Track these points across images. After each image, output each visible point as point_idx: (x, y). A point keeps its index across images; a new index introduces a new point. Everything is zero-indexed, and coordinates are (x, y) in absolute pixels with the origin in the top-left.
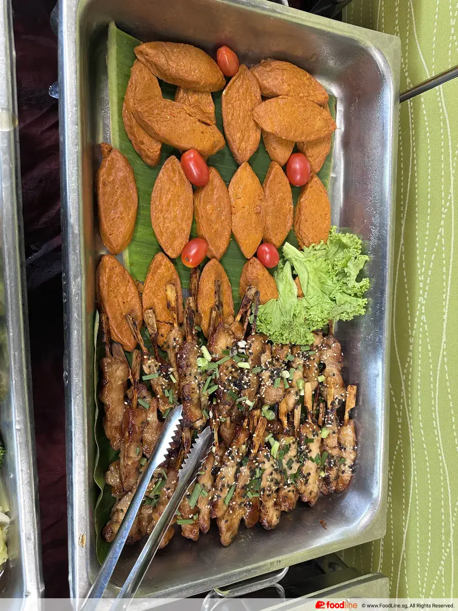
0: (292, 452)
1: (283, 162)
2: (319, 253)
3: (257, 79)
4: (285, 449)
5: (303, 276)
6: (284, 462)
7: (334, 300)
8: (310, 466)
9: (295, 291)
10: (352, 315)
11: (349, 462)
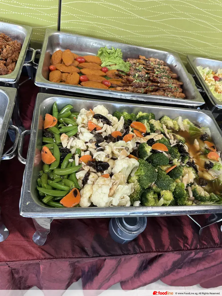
0: (158, 69)
1: (79, 63)
2: (103, 59)
3: (57, 64)
4: (157, 71)
5: (110, 63)
6: (160, 71)
7: (117, 57)
8: (161, 67)
9: (114, 66)
10: (121, 53)
11: (159, 61)
